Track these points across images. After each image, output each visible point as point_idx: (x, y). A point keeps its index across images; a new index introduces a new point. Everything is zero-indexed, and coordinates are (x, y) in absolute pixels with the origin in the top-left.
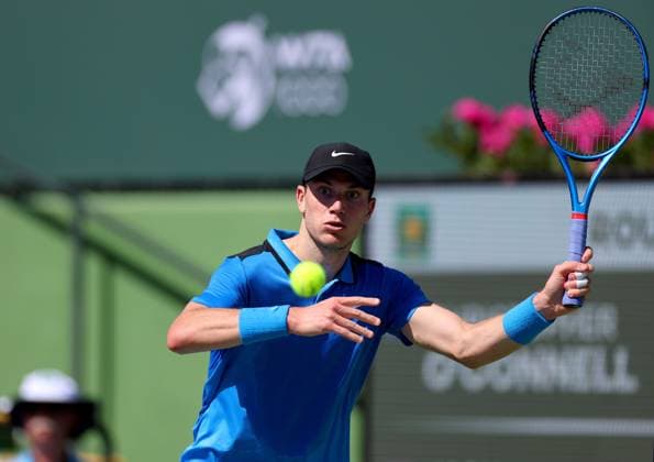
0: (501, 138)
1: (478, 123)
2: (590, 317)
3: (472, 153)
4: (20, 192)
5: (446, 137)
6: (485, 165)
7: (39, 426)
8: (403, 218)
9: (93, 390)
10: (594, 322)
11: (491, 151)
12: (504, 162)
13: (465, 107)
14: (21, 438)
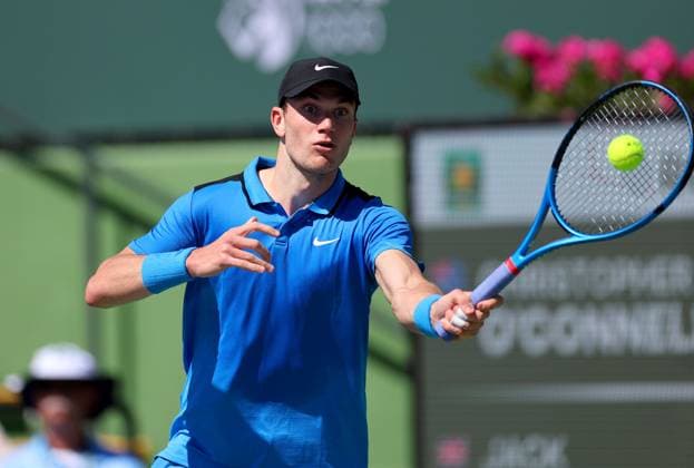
0: (558, 73)
1: (532, 57)
2: (662, 270)
3: (527, 92)
4: (24, 147)
5: (496, 75)
6: (542, 104)
7: (53, 406)
8: (451, 164)
9: (112, 364)
10: (667, 276)
11: (547, 87)
12: (562, 100)
13: (517, 41)
14: (34, 420)
